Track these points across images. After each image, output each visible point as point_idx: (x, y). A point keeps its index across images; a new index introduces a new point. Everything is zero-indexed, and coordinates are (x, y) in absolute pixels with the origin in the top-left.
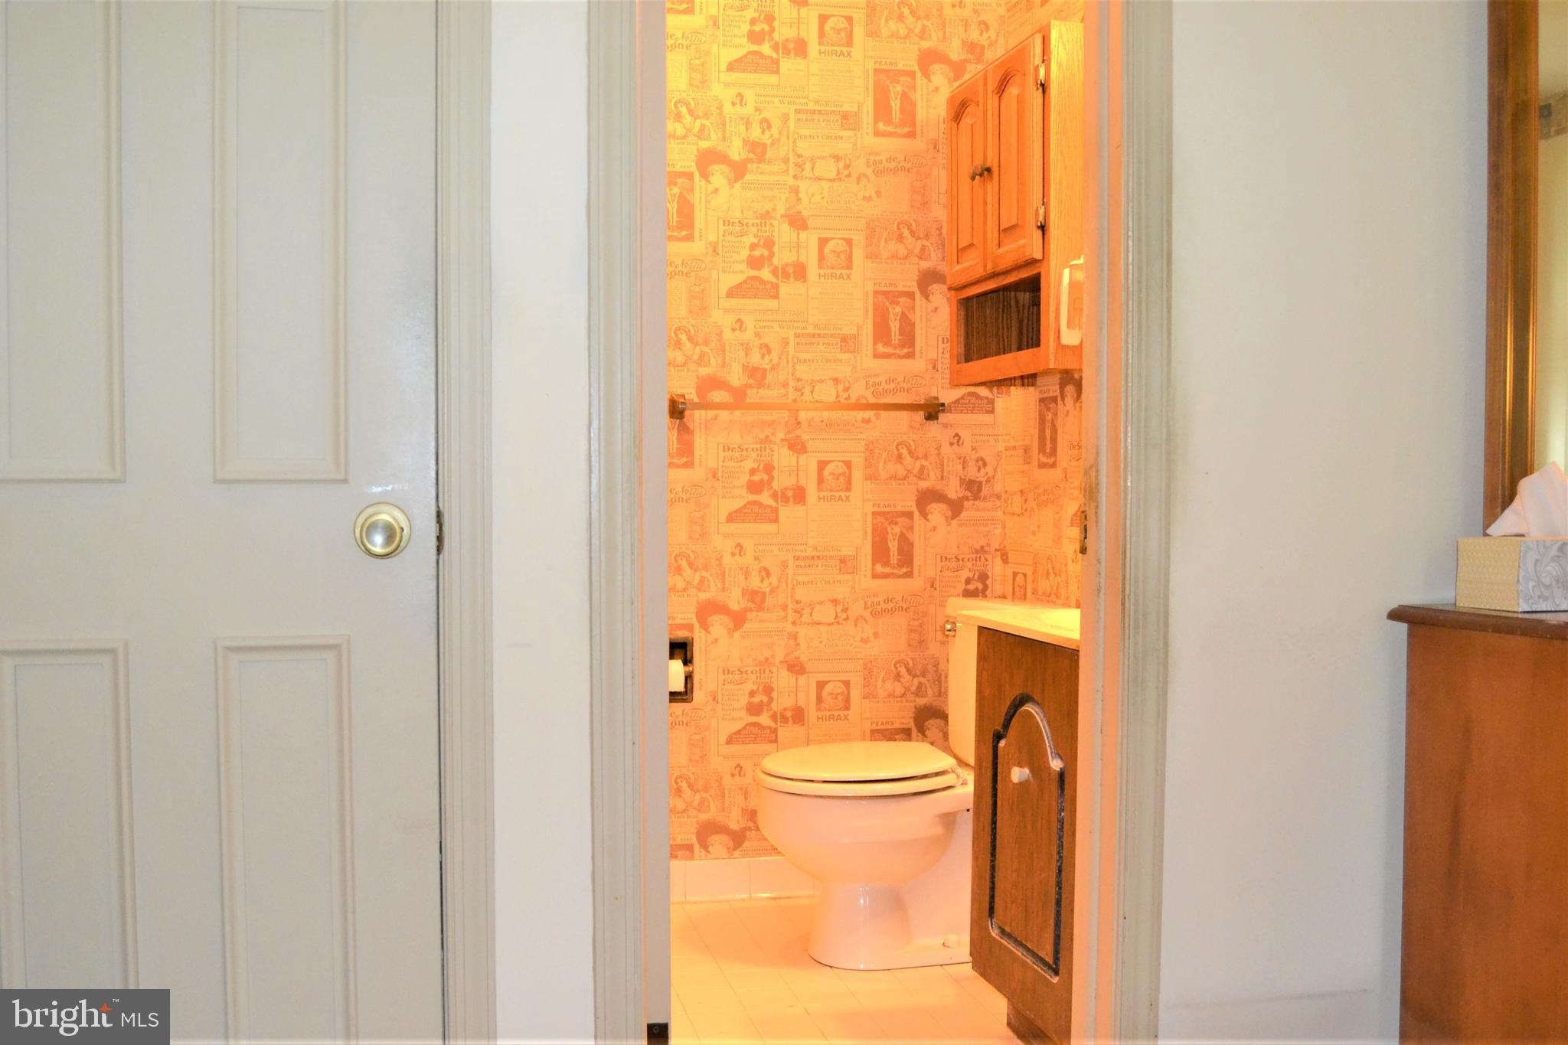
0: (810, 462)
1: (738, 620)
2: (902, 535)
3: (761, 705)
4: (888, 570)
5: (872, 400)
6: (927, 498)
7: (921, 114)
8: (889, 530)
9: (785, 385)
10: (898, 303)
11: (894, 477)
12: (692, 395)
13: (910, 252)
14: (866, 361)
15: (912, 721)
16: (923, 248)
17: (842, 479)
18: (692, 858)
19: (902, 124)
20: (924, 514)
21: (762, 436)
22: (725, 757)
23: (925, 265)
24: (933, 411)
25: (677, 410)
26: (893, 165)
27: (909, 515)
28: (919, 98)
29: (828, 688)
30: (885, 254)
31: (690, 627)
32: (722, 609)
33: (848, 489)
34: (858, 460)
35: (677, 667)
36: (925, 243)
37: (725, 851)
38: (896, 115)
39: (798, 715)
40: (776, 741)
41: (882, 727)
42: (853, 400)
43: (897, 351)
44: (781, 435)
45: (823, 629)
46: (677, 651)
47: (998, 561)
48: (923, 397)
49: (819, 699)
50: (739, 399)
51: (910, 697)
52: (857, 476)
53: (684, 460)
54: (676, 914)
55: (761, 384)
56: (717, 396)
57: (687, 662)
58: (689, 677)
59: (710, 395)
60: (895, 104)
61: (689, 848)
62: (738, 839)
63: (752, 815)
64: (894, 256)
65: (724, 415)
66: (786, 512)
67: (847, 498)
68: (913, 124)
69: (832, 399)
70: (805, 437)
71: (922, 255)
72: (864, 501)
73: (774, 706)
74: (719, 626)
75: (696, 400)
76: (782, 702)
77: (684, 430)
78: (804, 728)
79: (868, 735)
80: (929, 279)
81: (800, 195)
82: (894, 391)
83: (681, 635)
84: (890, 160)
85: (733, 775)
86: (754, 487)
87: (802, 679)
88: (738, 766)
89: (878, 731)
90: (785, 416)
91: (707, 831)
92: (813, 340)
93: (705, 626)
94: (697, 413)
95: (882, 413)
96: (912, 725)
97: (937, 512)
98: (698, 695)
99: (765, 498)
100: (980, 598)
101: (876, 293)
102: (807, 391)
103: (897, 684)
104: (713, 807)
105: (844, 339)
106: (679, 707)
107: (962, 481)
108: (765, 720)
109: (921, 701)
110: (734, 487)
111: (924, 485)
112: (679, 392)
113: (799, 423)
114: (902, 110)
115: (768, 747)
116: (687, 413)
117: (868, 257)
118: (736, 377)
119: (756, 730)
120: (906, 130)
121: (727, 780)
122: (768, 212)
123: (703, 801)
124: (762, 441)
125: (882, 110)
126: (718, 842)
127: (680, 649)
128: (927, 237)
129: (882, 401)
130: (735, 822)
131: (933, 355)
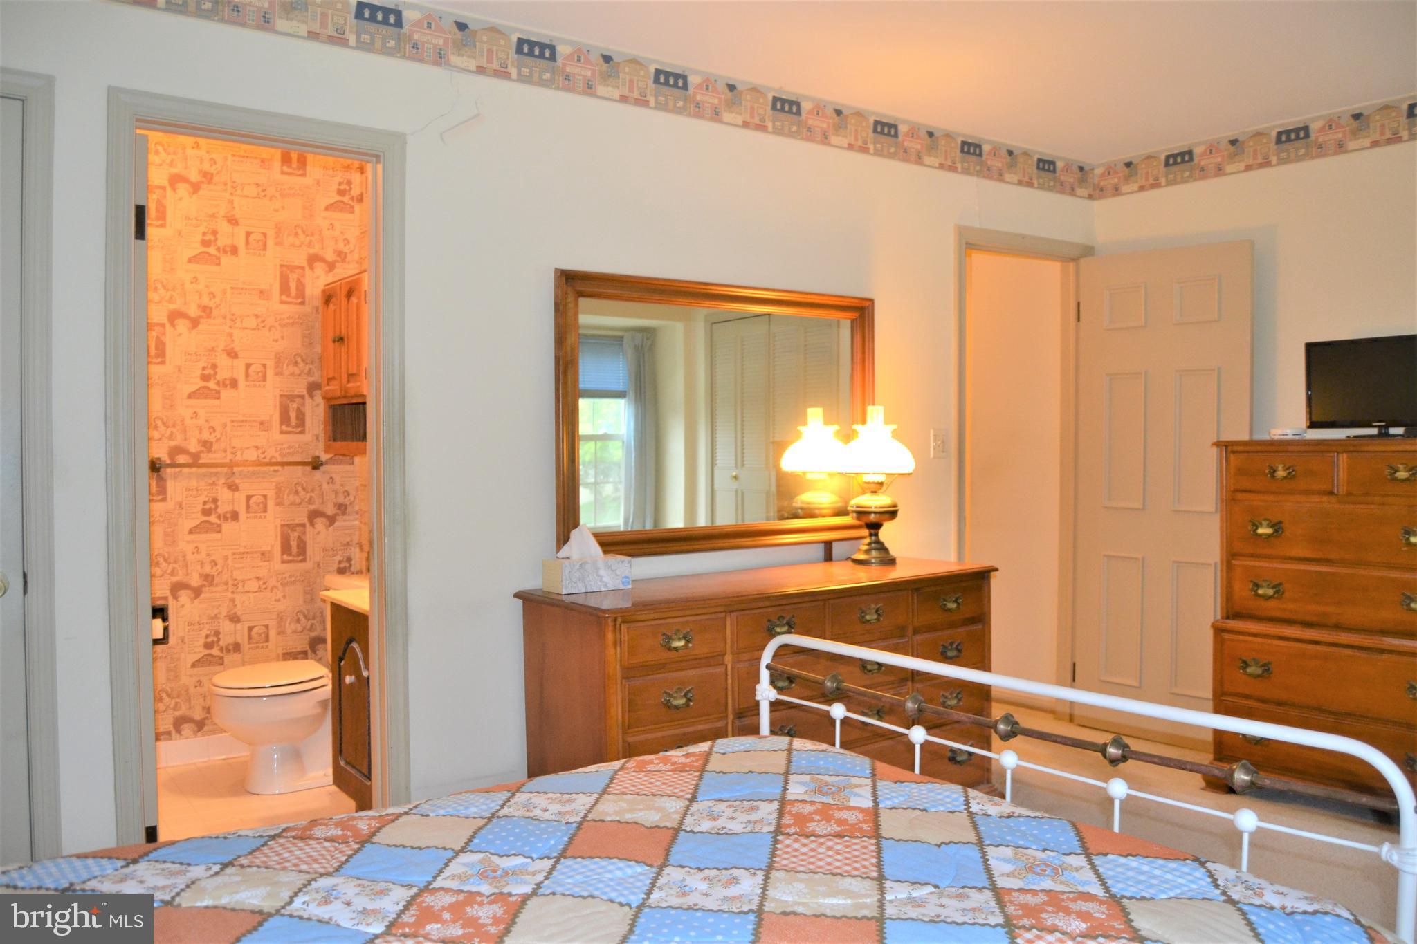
0: (241, 497)
1: (197, 592)
2: (299, 537)
3: (213, 642)
4: (290, 558)
5: (279, 459)
6: (314, 515)
7: (308, 291)
8: (291, 535)
9: (225, 451)
10: (294, 402)
11: (293, 504)
12: (165, 458)
13: (302, 372)
14: (276, 436)
15: (308, 646)
16: (310, 369)
17: (261, 505)
18: (170, 739)
19: (297, 297)
20: (312, 524)
21: (211, 481)
22: (191, 676)
23: (311, 379)
24: (316, 465)
25: (155, 467)
26: (291, 321)
27: (303, 525)
28: (308, 281)
29: (255, 630)
30: (286, 373)
31: (166, 598)
32: (186, 586)
33: (265, 511)
34: (271, 494)
35: (158, 623)
36: (311, 366)
37: (192, 733)
38: (293, 291)
39: (237, 648)
40: (222, 664)
41: (289, 651)
42: (267, 460)
43: (294, 430)
44: (222, 481)
45: (252, 595)
46: (158, 614)
47: (358, 550)
48: (310, 457)
49: (250, 638)
50: (195, 462)
51: (306, 632)
52: (271, 504)
53: (160, 497)
54: (162, 776)
55: (209, 451)
56: (182, 459)
57: (165, 620)
58: (166, 629)
59: (177, 457)
60: (293, 285)
61: (169, 733)
62: (200, 725)
63: (208, 710)
64: (292, 374)
65: (186, 470)
66: (226, 527)
67: (265, 517)
68: (303, 297)
69: (254, 458)
70: (237, 481)
71: (309, 373)
72: (275, 518)
73: (221, 643)
74: (184, 596)
75: (168, 462)
76: (226, 640)
77: (161, 481)
78: (240, 655)
79: (281, 656)
80: (313, 388)
81: (234, 338)
82: (293, 454)
83: (159, 603)
84: (289, 318)
85: (196, 687)
86: (206, 512)
87: (239, 626)
88: (199, 681)
89: (287, 653)
90: (225, 470)
91: (179, 723)
92: (242, 424)
93: (175, 597)
94: (169, 470)
95: (286, 467)
96: (308, 648)
97: (320, 523)
98: (172, 640)
99: (213, 519)
100: (347, 574)
101: (281, 396)
102: (239, 453)
103: (298, 625)
104: (183, 707)
105: (262, 423)
106: (159, 648)
107: (335, 504)
108: (215, 651)
109: (313, 634)
110: (194, 513)
111: (312, 507)
112: (157, 456)
113: (234, 473)
114: (297, 289)
115: (218, 668)
116: (162, 470)
117: (277, 374)
118: (193, 447)
119: (209, 658)
120: (299, 300)
121: (192, 690)
122: (213, 348)
123: (176, 704)
124: (210, 485)
125: (285, 289)
126: (187, 728)
127: (159, 612)
128: (312, 363)
129: (286, 460)
130: (198, 715)
131: (316, 432)
